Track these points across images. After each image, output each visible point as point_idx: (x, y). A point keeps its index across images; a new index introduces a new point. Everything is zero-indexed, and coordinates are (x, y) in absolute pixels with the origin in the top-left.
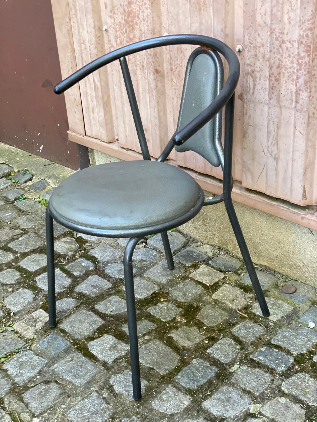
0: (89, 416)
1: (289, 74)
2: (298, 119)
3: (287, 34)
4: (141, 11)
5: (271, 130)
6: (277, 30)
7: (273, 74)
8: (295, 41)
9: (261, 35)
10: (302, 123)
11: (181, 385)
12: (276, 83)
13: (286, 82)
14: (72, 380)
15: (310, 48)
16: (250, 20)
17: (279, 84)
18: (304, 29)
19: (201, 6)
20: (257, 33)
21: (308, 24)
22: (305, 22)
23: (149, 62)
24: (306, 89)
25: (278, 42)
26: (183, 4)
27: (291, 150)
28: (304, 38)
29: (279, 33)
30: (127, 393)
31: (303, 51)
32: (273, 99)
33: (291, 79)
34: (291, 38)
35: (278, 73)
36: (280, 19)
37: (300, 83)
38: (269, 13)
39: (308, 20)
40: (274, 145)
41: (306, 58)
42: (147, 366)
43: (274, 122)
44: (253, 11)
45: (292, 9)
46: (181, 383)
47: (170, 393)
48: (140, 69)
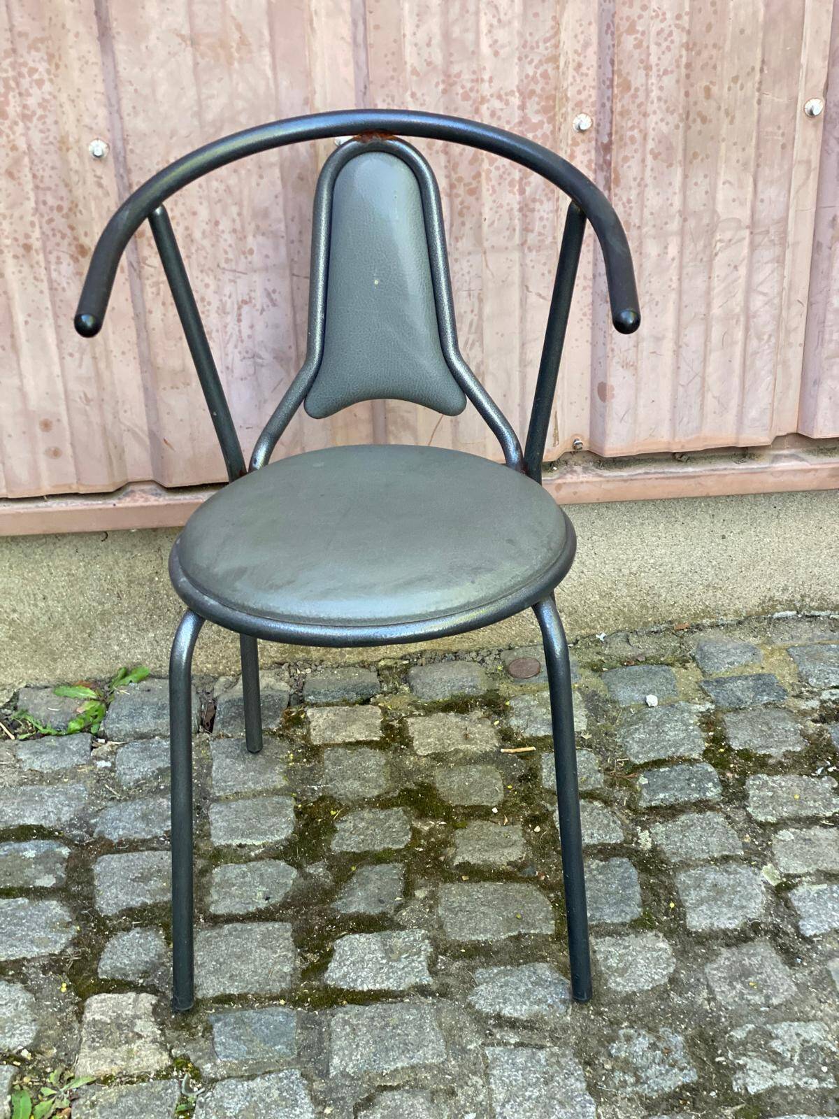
0: (543, 1092)
1: (502, 170)
2: (533, 267)
3: (491, 80)
4: (11, 95)
5: (462, 311)
6: (466, 76)
7: (460, 179)
8: (512, 93)
9: (419, 95)
10: (543, 274)
11: (613, 924)
12: (470, 200)
13: (494, 191)
14: (414, 1061)
15: (554, 101)
16: (388, 63)
17: (477, 199)
18: (536, 62)
19: (233, 50)
20: (409, 93)
21: (546, 49)
22: (538, 47)
23: (53, 230)
24: (550, 195)
25: (470, 102)
26: (169, 53)
27: (516, 343)
28: (537, 82)
29: (473, 81)
30: (545, 1007)
31: (537, 112)
32: (464, 240)
33: (507, 182)
34: (501, 88)
35: (473, 174)
36: (471, 49)
37: (533, 185)
38: (437, 40)
39: (546, 41)
40: (473, 344)
41: (546, 125)
42: (503, 937)
43: (469, 290)
44: (395, 41)
45: (499, 21)
46: (609, 921)
47: (612, 949)
48: (15, 257)
